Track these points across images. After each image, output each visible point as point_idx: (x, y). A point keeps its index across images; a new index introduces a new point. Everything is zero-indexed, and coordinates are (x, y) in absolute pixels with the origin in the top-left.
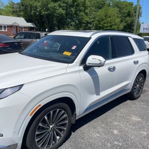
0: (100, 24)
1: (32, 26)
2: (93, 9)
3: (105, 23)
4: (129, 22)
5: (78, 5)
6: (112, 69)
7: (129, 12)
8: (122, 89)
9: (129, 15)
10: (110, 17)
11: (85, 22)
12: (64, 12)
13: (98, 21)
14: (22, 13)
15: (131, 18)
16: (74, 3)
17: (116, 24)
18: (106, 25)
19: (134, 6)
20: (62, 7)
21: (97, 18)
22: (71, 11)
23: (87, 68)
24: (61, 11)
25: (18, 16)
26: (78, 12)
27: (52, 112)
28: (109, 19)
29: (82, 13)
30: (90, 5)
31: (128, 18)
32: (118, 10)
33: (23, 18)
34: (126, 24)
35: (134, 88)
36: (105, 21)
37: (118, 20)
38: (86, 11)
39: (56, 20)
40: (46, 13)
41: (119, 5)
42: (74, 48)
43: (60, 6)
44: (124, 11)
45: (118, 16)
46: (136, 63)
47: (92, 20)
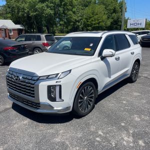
0: (88, 22)
1: (21, 28)
2: (80, 7)
3: (92, 21)
4: (116, 18)
5: (65, 5)
6: (117, 59)
7: (115, 8)
8: (124, 75)
9: (115, 11)
10: (97, 14)
11: (74, 20)
12: (52, 12)
13: (86, 19)
14: (9, 15)
15: (117, 15)
16: (61, 3)
17: (103, 21)
18: (94, 22)
19: (118, 2)
20: (50, 7)
21: (85, 16)
22: (59, 10)
23: (103, 58)
24: (49, 11)
25: (5, 19)
26: (66, 12)
27: (86, 88)
28: (96, 17)
29: (70, 12)
30: (76, 4)
31: (114, 14)
32: (104, 7)
33: (10, 21)
34: (112, 20)
35: (132, 73)
36: (93, 19)
37: (105, 17)
38: (74, 10)
39: (45, 21)
40: (35, 14)
41: (105, 2)
42: (91, 45)
43: (48, 7)
44: (110, 7)
45: (104, 13)
46: (132, 53)
47: (80, 18)
